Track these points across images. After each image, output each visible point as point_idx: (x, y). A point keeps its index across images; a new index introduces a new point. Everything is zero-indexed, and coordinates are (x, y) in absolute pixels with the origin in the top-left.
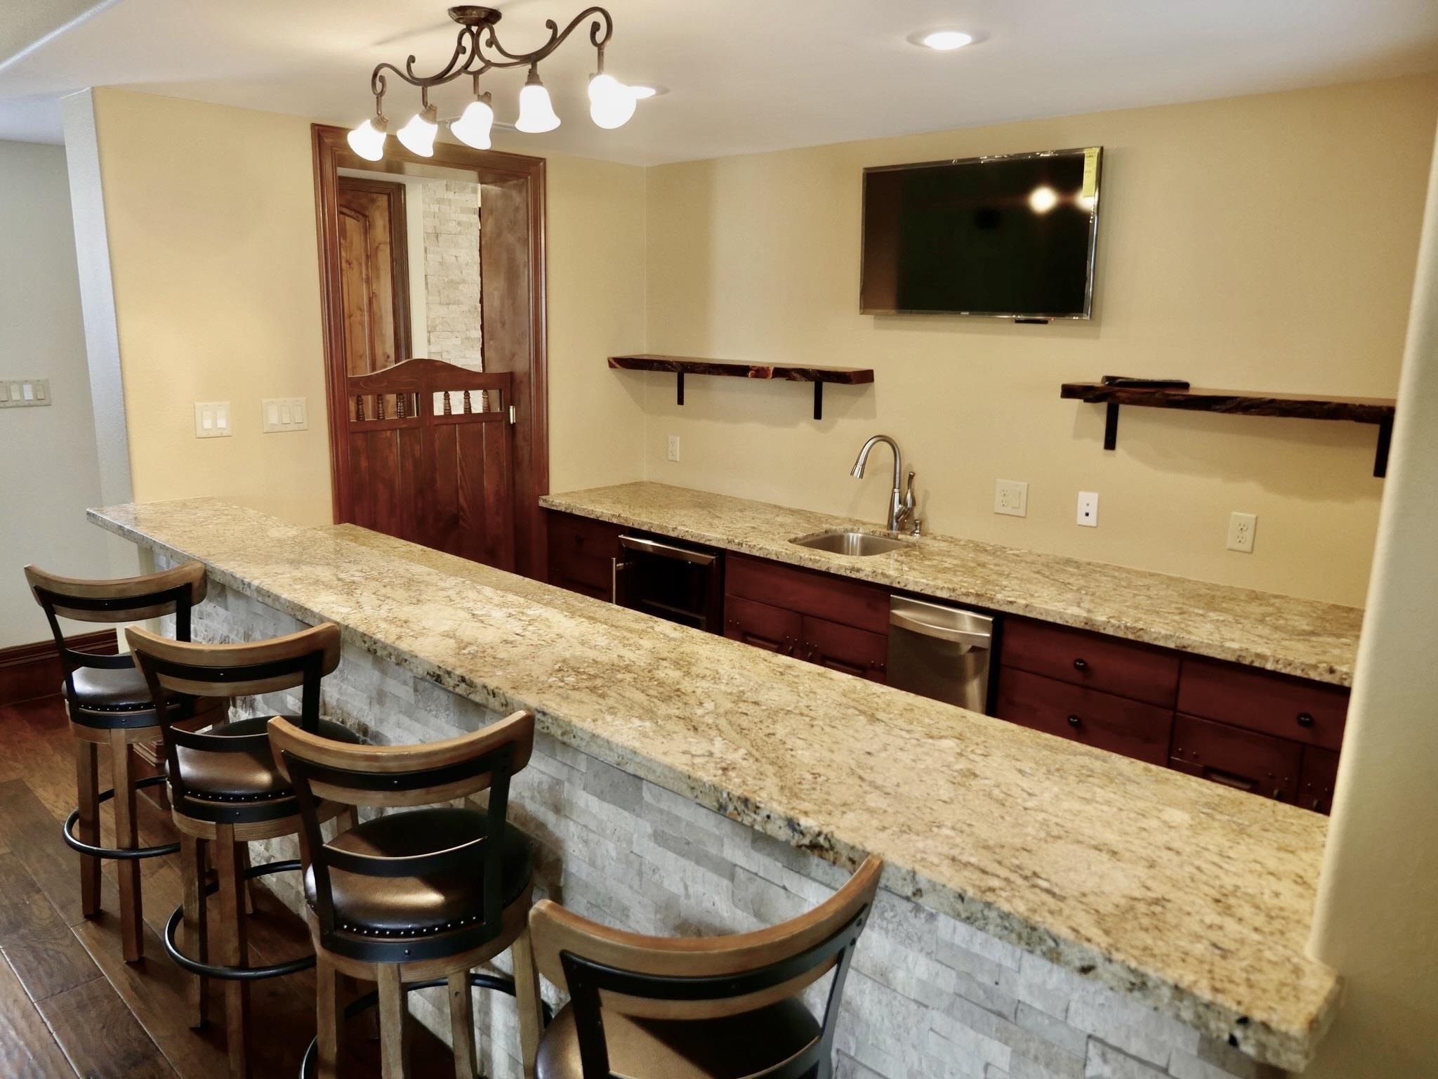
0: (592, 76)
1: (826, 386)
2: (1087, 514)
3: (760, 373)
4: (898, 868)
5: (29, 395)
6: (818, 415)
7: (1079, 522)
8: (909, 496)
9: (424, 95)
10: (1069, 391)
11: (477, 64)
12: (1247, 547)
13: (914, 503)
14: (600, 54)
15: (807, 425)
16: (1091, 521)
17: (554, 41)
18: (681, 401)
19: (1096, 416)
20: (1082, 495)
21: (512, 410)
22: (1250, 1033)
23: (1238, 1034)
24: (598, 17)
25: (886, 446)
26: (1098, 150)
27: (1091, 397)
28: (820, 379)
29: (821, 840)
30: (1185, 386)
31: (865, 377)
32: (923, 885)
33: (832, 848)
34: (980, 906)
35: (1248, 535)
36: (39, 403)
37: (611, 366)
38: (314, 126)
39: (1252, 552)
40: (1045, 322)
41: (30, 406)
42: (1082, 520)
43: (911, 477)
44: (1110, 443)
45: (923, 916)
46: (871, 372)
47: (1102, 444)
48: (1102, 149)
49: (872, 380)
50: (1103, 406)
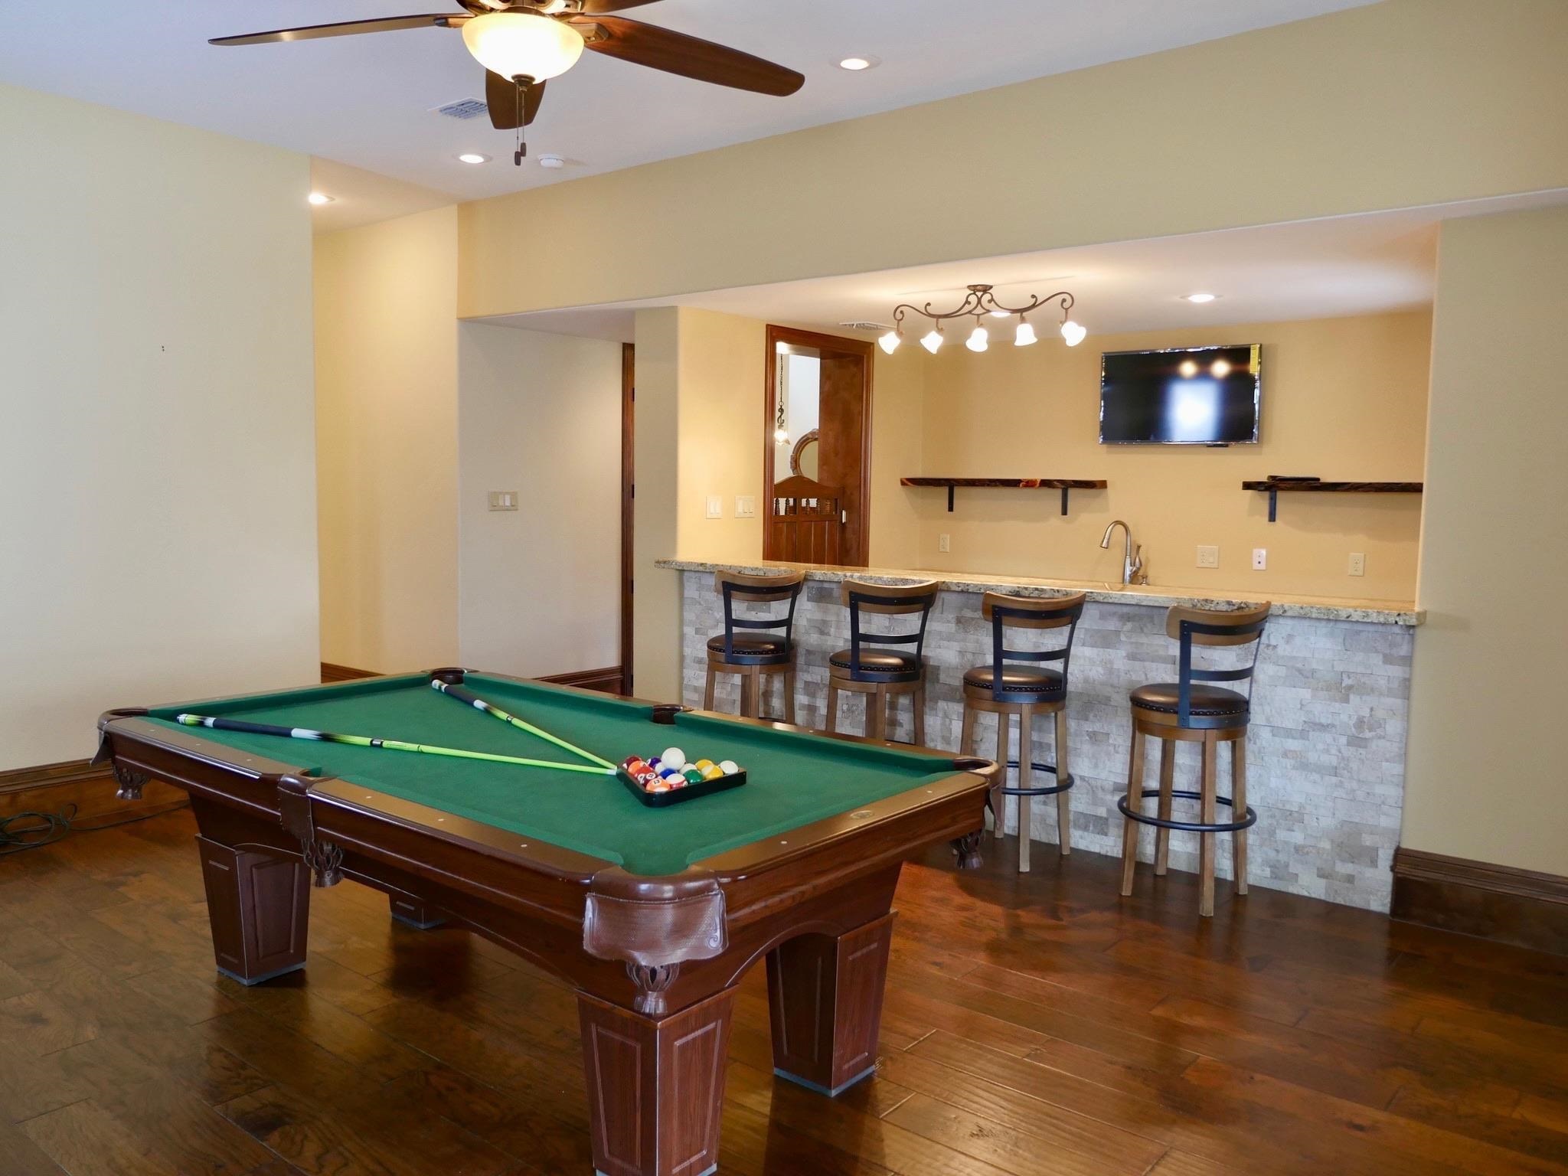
0: (1063, 323)
1: (1071, 492)
2: (1259, 563)
3: (1030, 484)
4: (1276, 606)
5: (508, 503)
6: (1064, 512)
7: (1254, 568)
8: (1137, 560)
9: (937, 323)
10: (1247, 486)
11: (979, 310)
12: (1361, 574)
13: (1141, 564)
14: (1067, 313)
15: (1056, 521)
16: (1263, 566)
17: (1034, 306)
18: (951, 509)
19: (1262, 500)
20: (1256, 551)
21: (844, 513)
22: (1401, 618)
23: (1397, 619)
24: (1066, 296)
25: (1120, 527)
26: (1258, 346)
27: (1263, 488)
28: (1066, 486)
29: (1242, 605)
30: (1318, 479)
31: (1103, 485)
32: (1286, 608)
33: (1247, 606)
34: (1309, 608)
35: (1361, 566)
36: (513, 508)
37: (903, 483)
38: (767, 325)
39: (1363, 576)
40: (1227, 446)
41: (508, 510)
42: (1256, 566)
43: (1139, 547)
44: (1272, 517)
45: (1271, 648)
46: (1105, 481)
47: (1267, 518)
48: (1261, 345)
49: (1106, 487)
50: (1267, 494)
